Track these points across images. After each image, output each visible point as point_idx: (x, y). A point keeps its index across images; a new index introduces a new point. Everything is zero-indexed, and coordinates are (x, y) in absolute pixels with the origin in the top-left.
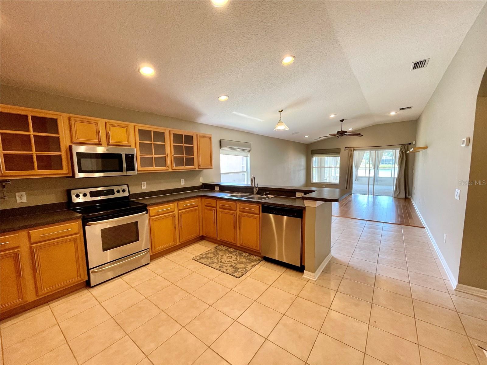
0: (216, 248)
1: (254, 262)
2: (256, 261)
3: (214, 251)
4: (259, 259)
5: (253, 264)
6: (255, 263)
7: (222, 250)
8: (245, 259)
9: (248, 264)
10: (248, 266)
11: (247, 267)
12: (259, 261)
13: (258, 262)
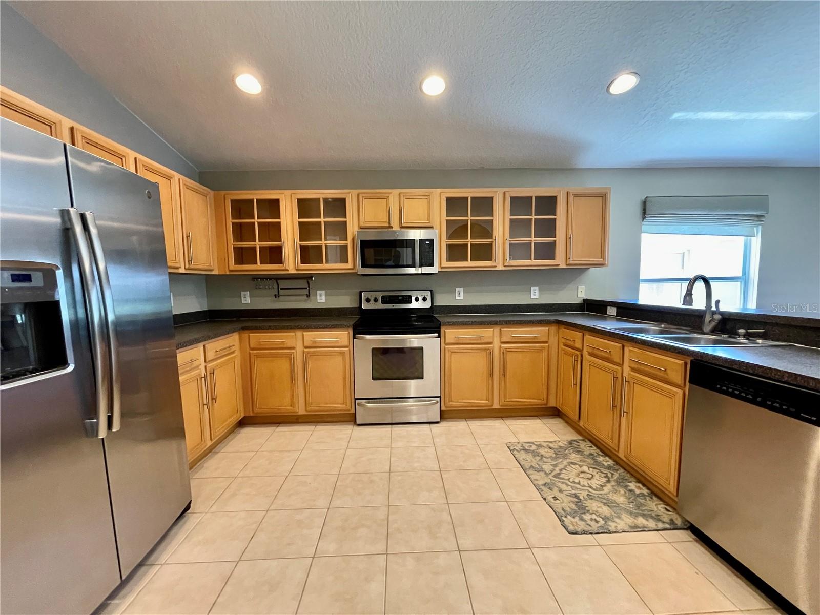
0: (571, 442)
1: (647, 520)
2: (658, 518)
3: (561, 447)
4: (672, 520)
5: (641, 521)
6: (652, 524)
7: (580, 452)
8: (626, 498)
9: (624, 516)
10: (619, 517)
11: (616, 520)
12: (668, 526)
13: (660, 525)
